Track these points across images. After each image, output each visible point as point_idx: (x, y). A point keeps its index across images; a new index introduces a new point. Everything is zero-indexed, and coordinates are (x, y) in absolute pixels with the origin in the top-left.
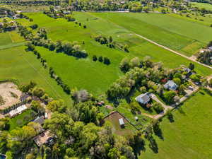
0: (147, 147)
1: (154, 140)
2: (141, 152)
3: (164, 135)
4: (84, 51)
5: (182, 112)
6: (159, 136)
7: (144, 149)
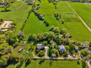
0: (16, 65)
1: (22, 65)
2: (13, 65)
3: (28, 66)
4: (43, 18)
5: (51, 64)
6: (26, 65)
7: (14, 64)
